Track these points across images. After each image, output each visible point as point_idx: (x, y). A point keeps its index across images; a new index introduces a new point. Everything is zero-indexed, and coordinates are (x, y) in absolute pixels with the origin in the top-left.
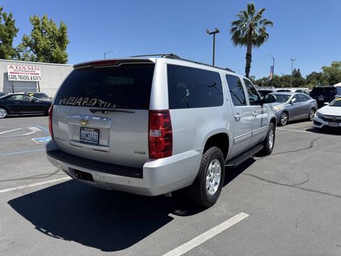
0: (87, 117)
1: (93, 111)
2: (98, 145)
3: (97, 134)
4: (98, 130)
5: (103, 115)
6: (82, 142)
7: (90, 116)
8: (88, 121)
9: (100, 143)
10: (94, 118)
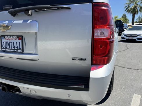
0: (7, 22)
1: (14, 14)
2: (22, 53)
3: (20, 41)
4: (21, 37)
5: (27, 17)
6: (4, 52)
7: (10, 21)
8: (7, 26)
9: (25, 52)
10: (16, 22)
